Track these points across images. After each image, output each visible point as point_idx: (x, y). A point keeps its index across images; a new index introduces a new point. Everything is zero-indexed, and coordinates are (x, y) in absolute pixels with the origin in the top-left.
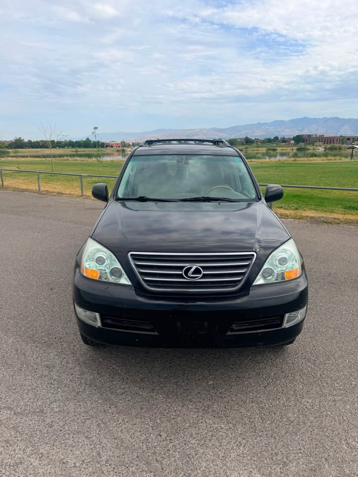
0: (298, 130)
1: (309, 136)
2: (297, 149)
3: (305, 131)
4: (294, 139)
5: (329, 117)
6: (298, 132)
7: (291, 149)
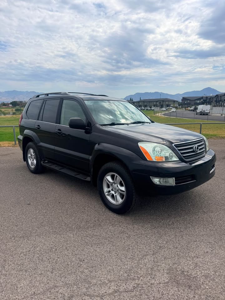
0: (11, 98)
1: (21, 102)
2: (16, 110)
3: (16, 99)
4: (11, 103)
5: (29, 91)
6: (11, 99)
7: (11, 110)
